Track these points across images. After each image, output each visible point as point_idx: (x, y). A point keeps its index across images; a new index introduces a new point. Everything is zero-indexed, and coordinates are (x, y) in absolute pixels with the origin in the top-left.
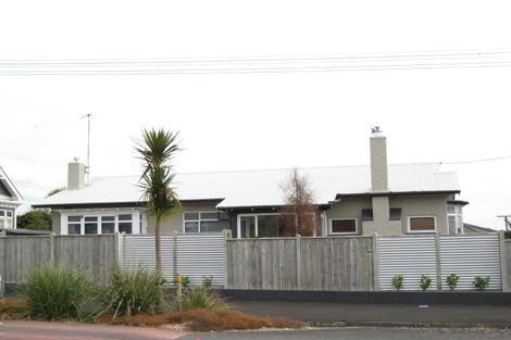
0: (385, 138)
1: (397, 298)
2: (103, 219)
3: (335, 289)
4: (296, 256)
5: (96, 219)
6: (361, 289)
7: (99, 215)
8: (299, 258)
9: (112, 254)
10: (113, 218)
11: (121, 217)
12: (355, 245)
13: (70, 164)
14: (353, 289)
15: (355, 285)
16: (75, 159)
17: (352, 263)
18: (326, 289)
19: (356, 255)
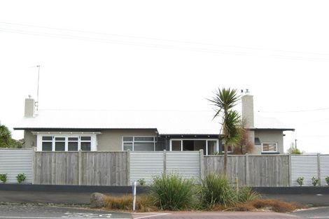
0: (252, 96)
1: (300, 191)
2: (69, 139)
3: (268, 186)
4: (245, 166)
5: (64, 139)
6: (282, 186)
7: (67, 136)
8: (248, 167)
9: (125, 165)
10: (77, 139)
11: (82, 138)
12: (279, 160)
13: (26, 100)
14: (277, 186)
15: (279, 183)
16: (30, 96)
17: (277, 170)
18: (263, 186)
19: (279, 166)
